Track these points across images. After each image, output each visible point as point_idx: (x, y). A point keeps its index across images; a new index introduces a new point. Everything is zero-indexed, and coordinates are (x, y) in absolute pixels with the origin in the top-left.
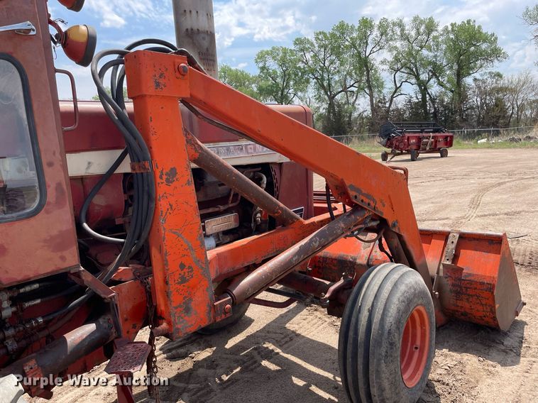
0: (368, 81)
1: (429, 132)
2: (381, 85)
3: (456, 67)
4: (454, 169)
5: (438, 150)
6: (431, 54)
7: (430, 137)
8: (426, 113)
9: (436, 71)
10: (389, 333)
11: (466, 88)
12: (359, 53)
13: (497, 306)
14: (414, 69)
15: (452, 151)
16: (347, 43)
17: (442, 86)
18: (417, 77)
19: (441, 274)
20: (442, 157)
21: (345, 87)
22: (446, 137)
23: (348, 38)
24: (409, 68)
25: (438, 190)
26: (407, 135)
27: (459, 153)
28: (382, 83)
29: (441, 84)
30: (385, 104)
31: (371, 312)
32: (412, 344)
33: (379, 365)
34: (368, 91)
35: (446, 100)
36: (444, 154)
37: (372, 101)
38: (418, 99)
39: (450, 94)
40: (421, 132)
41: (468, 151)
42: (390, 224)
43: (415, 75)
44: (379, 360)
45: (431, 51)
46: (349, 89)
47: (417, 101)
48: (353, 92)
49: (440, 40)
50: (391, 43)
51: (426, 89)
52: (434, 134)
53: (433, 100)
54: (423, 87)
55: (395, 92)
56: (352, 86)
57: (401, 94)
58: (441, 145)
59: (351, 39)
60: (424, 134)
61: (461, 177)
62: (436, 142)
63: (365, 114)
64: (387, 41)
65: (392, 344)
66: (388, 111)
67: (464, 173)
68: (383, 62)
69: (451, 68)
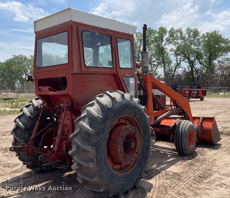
0: (163, 59)
1: (195, 88)
2: (170, 62)
3: (208, 55)
4: (206, 106)
5: (199, 97)
6: (196, 47)
7: (195, 90)
8: (193, 78)
9: (199, 56)
10: (186, 132)
11: (214, 66)
12: (159, 45)
13: (212, 136)
14: (187, 55)
15: (206, 98)
16: (152, 39)
17: (202, 64)
18: (189, 59)
19: (198, 128)
20: (201, 100)
21: (151, 62)
22: (203, 91)
23: (153, 36)
24: (184, 54)
25: (199, 113)
26: (184, 89)
27: (210, 99)
28: (171, 61)
29: (201, 63)
30: (172, 72)
31: (182, 128)
32: (191, 140)
33: (184, 139)
34: (163, 65)
35: (204, 71)
36: (202, 99)
37: (165, 70)
38: (189, 70)
39: (206, 69)
40: (191, 88)
41: (214, 98)
42: (185, 112)
43: (187, 57)
44: (184, 138)
45: (195, 46)
46: (152, 63)
47: (189, 71)
48: (155, 64)
49: (201, 40)
50: (175, 41)
51: (193, 65)
52: (197, 89)
53: (197, 71)
54: (192, 64)
55: (177, 66)
56: (154, 61)
57: (180, 67)
58: (200, 95)
59: (154, 37)
60: (193, 89)
61: (209, 109)
62: (198, 93)
63: (161, 77)
64: (173, 39)
65: (187, 135)
66: (173, 75)
67: (210, 108)
68: (171, 50)
69: (206, 55)
